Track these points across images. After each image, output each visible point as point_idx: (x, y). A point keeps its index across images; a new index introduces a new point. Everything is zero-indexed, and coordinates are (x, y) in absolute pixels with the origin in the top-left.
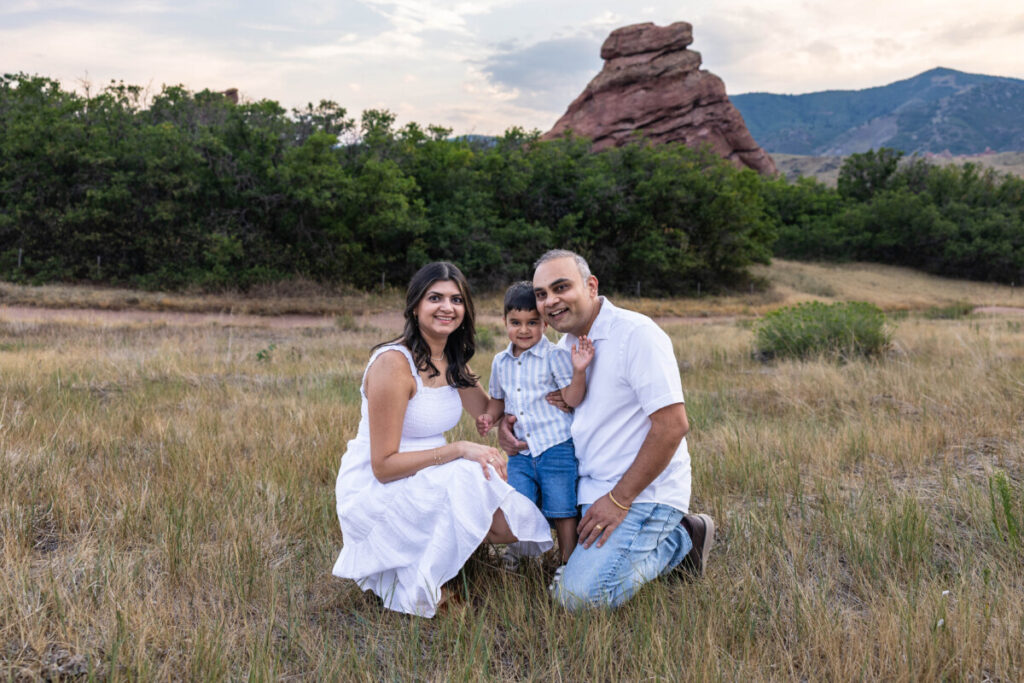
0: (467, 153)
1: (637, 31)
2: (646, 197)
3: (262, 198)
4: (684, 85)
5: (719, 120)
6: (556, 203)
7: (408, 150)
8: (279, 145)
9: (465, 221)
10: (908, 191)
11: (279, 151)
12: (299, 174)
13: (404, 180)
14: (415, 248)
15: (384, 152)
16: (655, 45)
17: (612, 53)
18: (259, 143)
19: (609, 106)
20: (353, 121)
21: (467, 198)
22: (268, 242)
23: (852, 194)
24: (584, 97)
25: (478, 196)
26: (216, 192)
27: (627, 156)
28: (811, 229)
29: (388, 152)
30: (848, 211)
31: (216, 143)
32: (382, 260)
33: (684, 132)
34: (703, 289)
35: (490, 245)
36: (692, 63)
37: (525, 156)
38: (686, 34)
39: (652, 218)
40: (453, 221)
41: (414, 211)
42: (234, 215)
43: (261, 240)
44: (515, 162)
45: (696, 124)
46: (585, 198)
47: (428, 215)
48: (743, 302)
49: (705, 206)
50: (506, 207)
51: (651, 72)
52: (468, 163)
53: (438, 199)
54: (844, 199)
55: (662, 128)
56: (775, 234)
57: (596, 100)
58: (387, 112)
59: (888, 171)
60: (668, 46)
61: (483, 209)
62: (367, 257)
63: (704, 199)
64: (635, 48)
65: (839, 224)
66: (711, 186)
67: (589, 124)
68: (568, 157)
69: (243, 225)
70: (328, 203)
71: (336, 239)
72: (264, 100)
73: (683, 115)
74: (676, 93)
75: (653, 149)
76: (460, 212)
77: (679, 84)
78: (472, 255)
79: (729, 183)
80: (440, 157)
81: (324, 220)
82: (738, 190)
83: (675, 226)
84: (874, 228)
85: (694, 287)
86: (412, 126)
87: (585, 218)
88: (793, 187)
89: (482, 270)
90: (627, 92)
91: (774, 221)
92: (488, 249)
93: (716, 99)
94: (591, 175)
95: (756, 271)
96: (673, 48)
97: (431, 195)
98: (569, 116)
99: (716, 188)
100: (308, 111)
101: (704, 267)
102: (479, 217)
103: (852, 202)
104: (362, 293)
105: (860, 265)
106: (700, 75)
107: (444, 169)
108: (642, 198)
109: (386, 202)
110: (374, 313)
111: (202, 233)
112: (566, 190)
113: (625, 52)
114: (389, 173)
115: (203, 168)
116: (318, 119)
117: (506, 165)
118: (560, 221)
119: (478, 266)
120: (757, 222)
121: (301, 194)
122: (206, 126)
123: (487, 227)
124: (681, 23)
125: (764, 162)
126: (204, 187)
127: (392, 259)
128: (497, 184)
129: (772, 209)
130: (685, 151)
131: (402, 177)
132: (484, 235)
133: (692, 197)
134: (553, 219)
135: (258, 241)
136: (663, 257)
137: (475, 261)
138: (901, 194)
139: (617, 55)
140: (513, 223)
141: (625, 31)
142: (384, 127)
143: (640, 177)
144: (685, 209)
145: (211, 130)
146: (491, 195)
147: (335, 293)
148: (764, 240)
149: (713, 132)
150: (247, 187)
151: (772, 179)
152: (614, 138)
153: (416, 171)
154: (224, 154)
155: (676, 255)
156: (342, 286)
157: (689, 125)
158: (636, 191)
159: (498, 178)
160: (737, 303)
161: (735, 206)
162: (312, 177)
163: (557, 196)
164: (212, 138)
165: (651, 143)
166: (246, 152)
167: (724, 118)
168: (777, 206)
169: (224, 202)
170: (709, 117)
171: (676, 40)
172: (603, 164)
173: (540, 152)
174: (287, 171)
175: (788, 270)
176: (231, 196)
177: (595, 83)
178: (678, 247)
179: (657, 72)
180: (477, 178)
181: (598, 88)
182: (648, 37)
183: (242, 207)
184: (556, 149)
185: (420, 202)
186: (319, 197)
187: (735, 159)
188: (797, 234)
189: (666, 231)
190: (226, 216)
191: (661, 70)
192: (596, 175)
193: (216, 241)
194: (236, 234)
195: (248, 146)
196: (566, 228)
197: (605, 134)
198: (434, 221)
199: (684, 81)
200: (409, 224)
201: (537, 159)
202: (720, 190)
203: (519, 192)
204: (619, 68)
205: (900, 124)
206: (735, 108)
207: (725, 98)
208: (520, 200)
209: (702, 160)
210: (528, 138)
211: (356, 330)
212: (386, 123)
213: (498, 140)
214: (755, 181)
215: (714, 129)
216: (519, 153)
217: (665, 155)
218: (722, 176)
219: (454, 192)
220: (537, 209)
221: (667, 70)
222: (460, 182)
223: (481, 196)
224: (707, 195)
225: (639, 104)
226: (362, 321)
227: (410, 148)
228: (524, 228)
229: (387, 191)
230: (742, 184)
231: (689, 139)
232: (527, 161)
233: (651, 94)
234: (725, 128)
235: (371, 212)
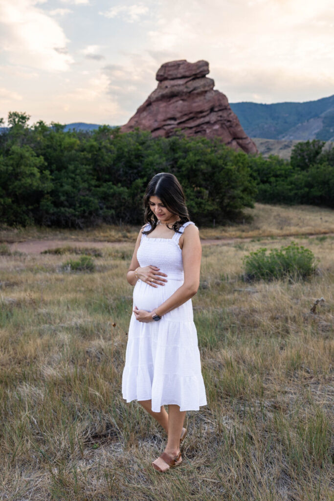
0: (76, 141)
1: (177, 65)
2: (184, 169)
4: (205, 99)
5: (225, 120)
6: (130, 172)
7: (39, 139)
9: (76, 183)
10: (328, 165)
13: (36, 158)
14: (45, 201)
15: (23, 140)
16: (187, 74)
17: (163, 78)
19: (161, 110)
20: (2, 119)
21: (76, 169)
23: (298, 166)
24: (146, 104)
25: (83, 168)
27: (172, 144)
28: (276, 186)
29: (25, 140)
30: (296, 176)
32: (24, 208)
33: (205, 127)
34: (217, 222)
35: (92, 199)
36: (209, 86)
37: (111, 143)
38: (205, 68)
39: (187, 181)
40: (68, 184)
41: (43, 178)
44: (105, 147)
45: (212, 122)
46: (147, 170)
47: (52, 180)
48: (239, 230)
49: (217, 174)
50: (100, 174)
51: (185, 90)
52: (76, 147)
53: (59, 169)
54: (294, 169)
55: (192, 124)
56: (256, 190)
57: (154, 106)
58: (25, 113)
59: (317, 153)
60: (195, 75)
61: (86, 177)
62: (15, 206)
63: (217, 170)
64: (176, 75)
65: (291, 183)
66: (220, 162)
67: (149, 120)
68: (137, 144)
73: (204, 117)
74: (199, 104)
75: (187, 138)
76: (72, 178)
77: (202, 98)
78: (80, 204)
79: (231, 161)
80: (59, 143)
82: (236, 165)
83: (200, 186)
84: (310, 185)
85: (212, 221)
86: (41, 123)
88: (266, 161)
89: (86, 214)
90: (172, 101)
91: (256, 181)
92: (90, 201)
93: (224, 108)
94: (151, 155)
95: (247, 211)
96: (198, 76)
97: (54, 167)
98: (138, 115)
99: (223, 164)
101: (217, 210)
102: (84, 181)
103: (298, 170)
104: (13, 229)
105: (303, 207)
106: (214, 93)
107: (62, 151)
108: (180, 170)
109: (25, 173)
110: (20, 242)
112: (136, 164)
113: (170, 77)
114: (27, 154)
117: (100, 149)
118: (133, 183)
119: (84, 211)
120: (246, 183)
123: (89, 187)
124: (203, 61)
125: (250, 146)
127: (30, 207)
128: (95, 160)
129: (255, 174)
130: (205, 142)
131: (35, 156)
132: (87, 192)
133: (210, 169)
134: (129, 182)
136: (194, 204)
137: (82, 209)
138: (324, 166)
139: (166, 79)
140: (105, 184)
141: (170, 65)
142: (23, 123)
143: (180, 157)
144: (206, 176)
146: (91, 167)
148: (250, 193)
149: (222, 127)
151: (254, 156)
152: (165, 129)
153: (43, 151)
155: (201, 203)
157: (208, 123)
158: (178, 165)
159: (95, 157)
160: (235, 231)
161: (235, 174)
163: (131, 167)
165: (186, 133)
167: (228, 119)
168: (257, 173)
170: (219, 118)
171: (200, 71)
172: (158, 148)
173: (120, 140)
175: (263, 210)
177: (153, 95)
178: (202, 198)
179: (189, 90)
180: (82, 156)
181: (154, 99)
182: (183, 68)
184: (130, 139)
185: (47, 172)
187: (234, 143)
188: (269, 189)
189: (195, 189)
191: (191, 89)
192: (154, 155)
196: (137, 187)
197: (159, 126)
198: (56, 183)
199: (204, 96)
200: (40, 186)
201: (119, 145)
202: (226, 165)
203: (108, 165)
204: (167, 87)
205: (324, 122)
206: (234, 113)
207: (229, 107)
208: (109, 170)
209: (215, 147)
210: (113, 132)
211: (10, 255)
212: (24, 121)
213: (94, 131)
214: (245, 159)
215: (222, 125)
216: (107, 141)
217: (194, 144)
218: (226, 156)
219: (69, 165)
220: (119, 176)
221: (195, 89)
222: (72, 159)
223: (84, 168)
224: (218, 167)
225: (179, 109)
226: (13, 248)
227: (39, 138)
228: (111, 188)
229: (26, 166)
230: (238, 161)
231: (208, 131)
232: (112, 146)
233: (186, 103)
234: (228, 125)
235: (16, 179)
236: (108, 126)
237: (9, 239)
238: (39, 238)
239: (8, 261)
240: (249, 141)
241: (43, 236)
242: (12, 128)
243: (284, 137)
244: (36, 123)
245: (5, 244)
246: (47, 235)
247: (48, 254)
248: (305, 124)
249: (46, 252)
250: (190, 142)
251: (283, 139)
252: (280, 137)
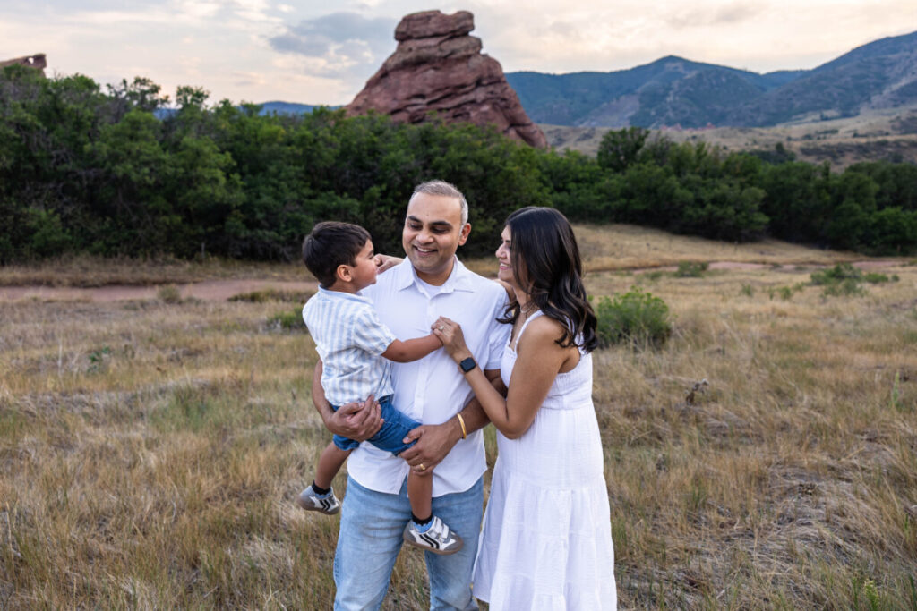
0: (279, 130)
1: (426, 17)
2: (441, 171)
3: (79, 173)
4: (468, 67)
5: (498, 98)
6: (361, 175)
7: (223, 127)
8: (94, 121)
9: (279, 193)
10: (654, 164)
11: (93, 126)
12: (117, 150)
13: (220, 155)
14: (232, 219)
15: (200, 127)
16: (442, 30)
17: (404, 36)
18: (74, 119)
19: (403, 83)
20: (167, 97)
21: (280, 172)
22: (87, 215)
23: (610, 166)
24: (380, 75)
26: (30, 167)
27: (424, 134)
28: (578, 196)
29: (203, 128)
30: (607, 181)
31: (29, 119)
32: (201, 230)
33: (468, 108)
35: (304, 216)
36: (474, 48)
37: (332, 133)
38: (468, 22)
40: (268, 194)
41: (231, 185)
42: (50, 189)
43: (79, 213)
44: (323, 138)
45: (479, 101)
46: (387, 172)
47: (244, 188)
49: (492, 178)
50: (316, 178)
51: (439, 54)
52: (280, 139)
53: (253, 172)
54: (603, 170)
55: (449, 103)
56: (550, 202)
57: (392, 77)
58: (201, 88)
59: (638, 147)
60: (453, 32)
61: (295, 183)
62: (186, 228)
63: (490, 172)
64: (424, 32)
65: (600, 191)
66: (497, 161)
67: (385, 98)
68: (371, 134)
69: (60, 198)
70: (147, 178)
71: (156, 212)
72: (77, 75)
73: (467, 93)
74: (460, 74)
75: (445, 125)
76: (274, 185)
77: (463, 65)
78: (287, 225)
79: (512, 159)
80: (253, 133)
81: (143, 192)
82: (520, 165)
84: (628, 195)
86: (226, 102)
87: (389, 189)
88: (562, 159)
89: (296, 239)
90: (418, 71)
91: (548, 189)
92: (302, 219)
93: (496, 80)
94: (392, 150)
96: (458, 33)
97: (246, 168)
98: (367, 91)
99: (501, 163)
100: (123, 87)
102: (293, 189)
103: (610, 172)
104: (182, 263)
105: (619, 227)
106: (480, 57)
107: (258, 144)
108: (438, 173)
109: (204, 178)
111: (17, 207)
112: (371, 163)
113: (415, 35)
114: (207, 149)
115: (16, 143)
116: (133, 95)
117: (315, 141)
118: (366, 192)
119: (293, 235)
120: (535, 192)
121: (119, 170)
122: (18, 102)
123: (300, 198)
124: (464, 12)
125: (536, 135)
126: (18, 161)
127: (210, 229)
128: (308, 158)
129: (546, 178)
130: (473, 130)
131: (218, 152)
132: (298, 207)
133: (481, 171)
134: (359, 191)
135: (76, 213)
137: (290, 231)
138: (649, 166)
139: (409, 38)
140: (323, 194)
141: (415, 17)
142: (198, 102)
143: (436, 154)
144: (476, 181)
145: (24, 106)
146: (303, 168)
147: (156, 263)
149: (493, 108)
150: (63, 162)
151: (544, 151)
152: (408, 112)
153: (230, 145)
154: (38, 128)
156: (163, 256)
157: (473, 102)
158: (432, 166)
159: (309, 153)
161: (518, 178)
162: (129, 153)
163: (362, 168)
164: (25, 115)
165: (442, 116)
166: (60, 127)
167: (502, 96)
168: (549, 176)
169: (40, 176)
170: (489, 96)
171: (460, 27)
172: (403, 139)
173: (345, 128)
174: (104, 148)
176: (47, 170)
177: (390, 61)
179: (444, 54)
180: (289, 153)
181: (392, 67)
182: (435, 23)
183: (59, 182)
184: (361, 126)
185: (236, 177)
186: (138, 173)
187: (512, 132)
188: (567, 200)
190: (41, 190)
191: (447, 52)
192: (397, 151)
193: (33, 215)
194: (54, 209)
195: (62, 121)
196: (372, 199)
197: (401, 107)
198: (250, 193)
199: (467, 62)
200: (226, 197)
201: (343, 135)
202: (504, 164)
203: (328, 166)
204: (410, 50)
205: (641, 101)
206: (511, 88)
207: (503, 79)
208: (328, 174)
209: (488, 137)
210: (335, 115)
211: (180, 303)
212: (200, 100)
213: (306, 116)
214: (533, 157)
215: (494, 106)
216: (326, 129)
217: (457, 134)
218: (505, 152)
219: (268, 166)
220: (344, 181)
221: (453, 53)
222: (273, 157)
223: (293, 170)
224: (493, 168)
225: (429, 82)
226: (185, 292)
227: (224, 125)
228: (334, 200)
229: (205, 166)
230: (522, 160)
231: (473, 114)
232: (334, 137)
233: (439, 73)
234: (503, 105)
235: (190, 187)
236: (328, 107)
237: (177, 278)
238: (224, 276)
239: (178, 313)
240: (535, 129)
241: (229, 272)
242: (182, 110)
243: (582, 123)
244: (218, 102)
245: (173, 286)
246: (236, 271)
247: (239, 301)
248: (614, 103)
249: (235, 299)
250: (451, 132)
251: (581, 126)
252: (576, 122)
